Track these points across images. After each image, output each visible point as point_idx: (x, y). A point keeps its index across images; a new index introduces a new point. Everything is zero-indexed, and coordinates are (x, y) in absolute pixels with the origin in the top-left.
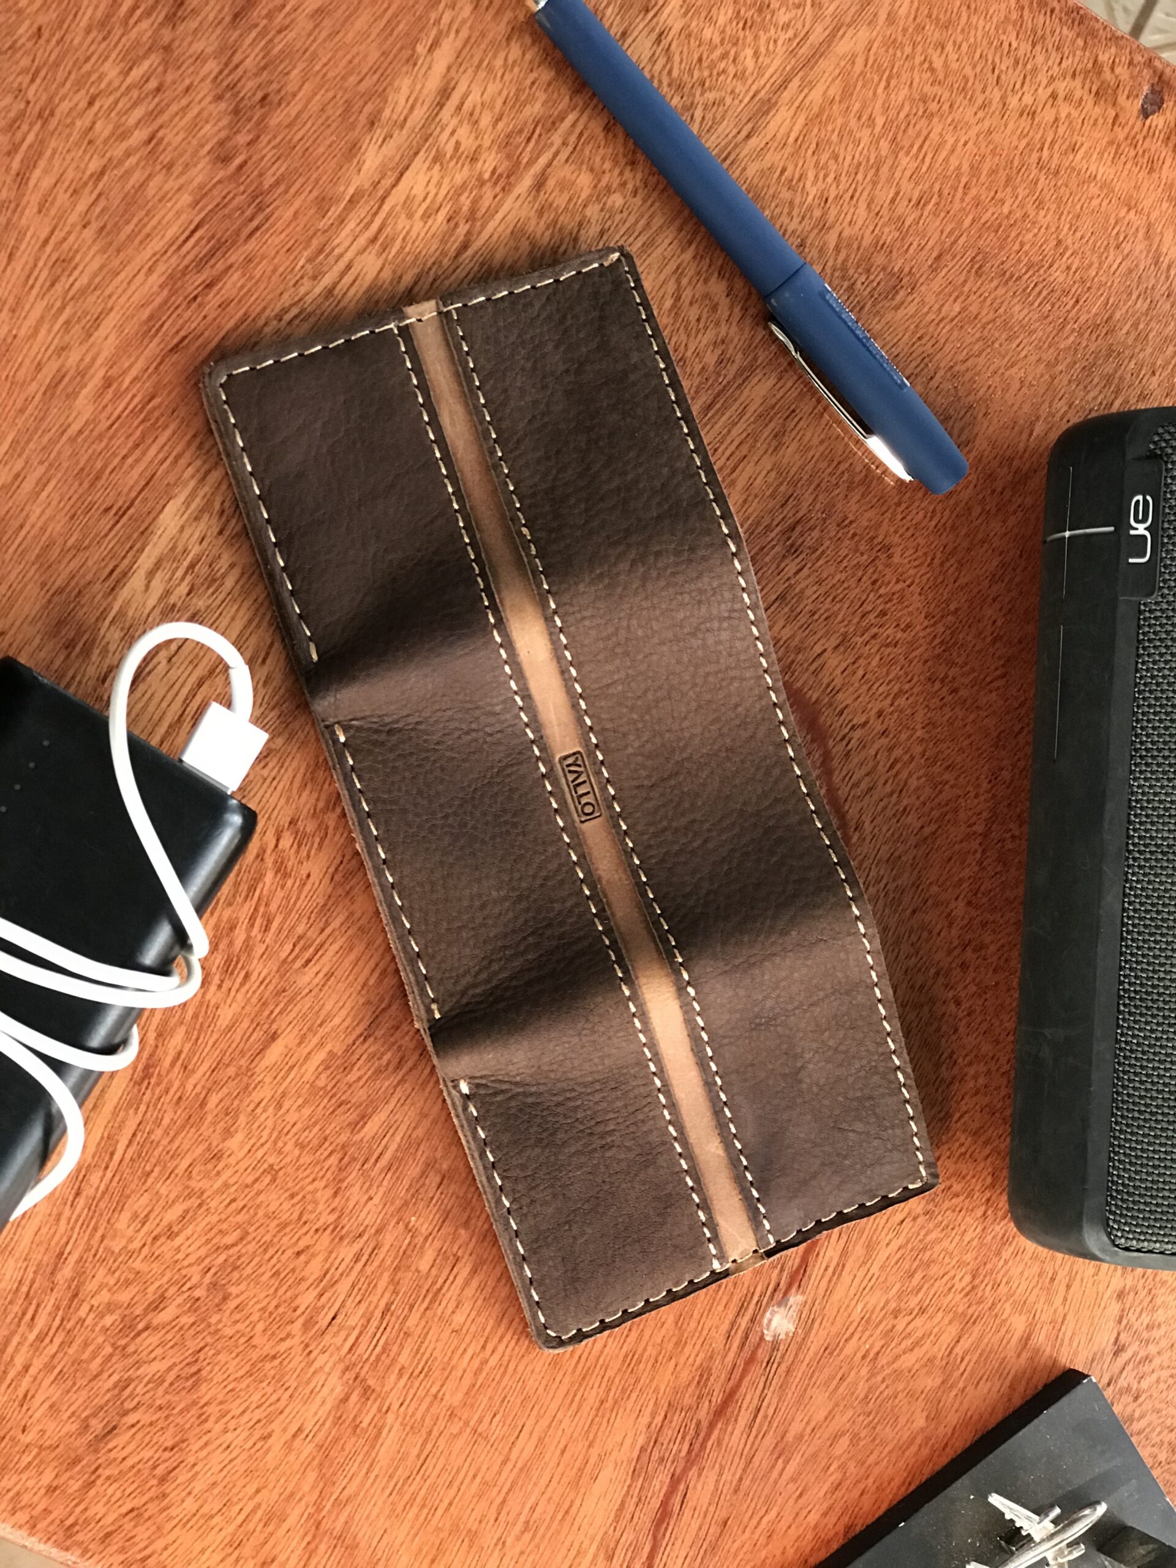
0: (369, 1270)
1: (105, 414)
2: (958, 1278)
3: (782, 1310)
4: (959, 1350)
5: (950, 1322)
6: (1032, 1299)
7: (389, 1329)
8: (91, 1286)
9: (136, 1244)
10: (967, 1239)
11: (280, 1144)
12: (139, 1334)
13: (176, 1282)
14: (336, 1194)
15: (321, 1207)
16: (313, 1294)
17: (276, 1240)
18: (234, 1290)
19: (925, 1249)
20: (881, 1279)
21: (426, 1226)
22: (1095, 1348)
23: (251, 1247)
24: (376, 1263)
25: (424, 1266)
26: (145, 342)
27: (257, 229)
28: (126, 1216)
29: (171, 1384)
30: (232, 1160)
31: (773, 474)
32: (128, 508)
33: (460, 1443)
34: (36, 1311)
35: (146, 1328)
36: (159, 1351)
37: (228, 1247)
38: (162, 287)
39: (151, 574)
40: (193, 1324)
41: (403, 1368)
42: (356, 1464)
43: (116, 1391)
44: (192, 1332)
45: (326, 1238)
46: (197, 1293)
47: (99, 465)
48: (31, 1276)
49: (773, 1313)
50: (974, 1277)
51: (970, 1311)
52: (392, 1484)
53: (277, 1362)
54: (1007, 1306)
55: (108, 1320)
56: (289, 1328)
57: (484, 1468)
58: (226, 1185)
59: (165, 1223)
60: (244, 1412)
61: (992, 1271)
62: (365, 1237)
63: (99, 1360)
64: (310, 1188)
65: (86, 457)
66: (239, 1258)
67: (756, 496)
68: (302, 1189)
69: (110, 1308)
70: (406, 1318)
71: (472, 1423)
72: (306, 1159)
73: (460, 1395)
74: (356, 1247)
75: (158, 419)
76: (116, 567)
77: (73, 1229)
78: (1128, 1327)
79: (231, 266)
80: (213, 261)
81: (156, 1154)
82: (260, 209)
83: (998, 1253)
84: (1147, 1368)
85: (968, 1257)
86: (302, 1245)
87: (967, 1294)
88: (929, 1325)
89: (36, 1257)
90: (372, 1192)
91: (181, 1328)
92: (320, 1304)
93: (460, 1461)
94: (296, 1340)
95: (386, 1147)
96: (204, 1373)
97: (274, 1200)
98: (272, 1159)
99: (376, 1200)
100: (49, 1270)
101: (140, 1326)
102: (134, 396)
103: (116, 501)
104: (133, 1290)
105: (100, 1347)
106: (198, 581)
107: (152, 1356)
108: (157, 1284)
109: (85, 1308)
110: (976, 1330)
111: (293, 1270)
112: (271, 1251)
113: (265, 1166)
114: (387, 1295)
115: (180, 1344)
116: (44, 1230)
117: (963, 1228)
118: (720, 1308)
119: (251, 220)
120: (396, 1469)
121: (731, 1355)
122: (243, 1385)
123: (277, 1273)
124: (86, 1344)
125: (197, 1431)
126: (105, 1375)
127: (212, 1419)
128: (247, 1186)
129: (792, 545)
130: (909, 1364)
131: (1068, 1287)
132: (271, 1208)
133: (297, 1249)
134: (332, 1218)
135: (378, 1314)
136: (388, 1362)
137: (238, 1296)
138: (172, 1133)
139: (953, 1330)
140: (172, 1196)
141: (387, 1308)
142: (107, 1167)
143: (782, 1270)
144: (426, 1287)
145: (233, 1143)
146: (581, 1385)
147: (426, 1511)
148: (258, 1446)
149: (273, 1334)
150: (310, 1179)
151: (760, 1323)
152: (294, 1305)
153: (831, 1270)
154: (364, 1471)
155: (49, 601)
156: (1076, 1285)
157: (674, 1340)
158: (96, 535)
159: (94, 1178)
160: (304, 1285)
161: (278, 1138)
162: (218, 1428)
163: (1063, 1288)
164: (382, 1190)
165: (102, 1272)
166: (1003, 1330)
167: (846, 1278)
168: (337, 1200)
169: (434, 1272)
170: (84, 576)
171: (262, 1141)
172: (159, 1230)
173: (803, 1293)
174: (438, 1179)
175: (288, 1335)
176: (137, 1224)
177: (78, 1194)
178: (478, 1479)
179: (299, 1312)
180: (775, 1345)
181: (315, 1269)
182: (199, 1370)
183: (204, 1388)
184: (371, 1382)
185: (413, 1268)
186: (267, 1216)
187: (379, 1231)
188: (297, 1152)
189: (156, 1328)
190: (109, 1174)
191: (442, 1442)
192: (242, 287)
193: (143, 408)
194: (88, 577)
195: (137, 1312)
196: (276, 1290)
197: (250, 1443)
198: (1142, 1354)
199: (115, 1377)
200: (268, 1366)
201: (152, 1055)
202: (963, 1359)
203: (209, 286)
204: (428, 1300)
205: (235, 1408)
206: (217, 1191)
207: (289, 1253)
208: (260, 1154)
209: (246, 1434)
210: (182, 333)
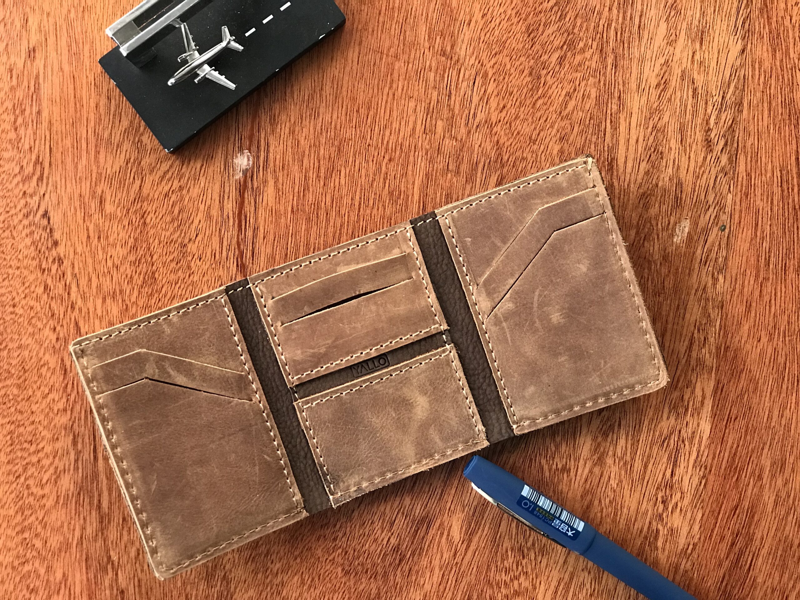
0: (467, 112)
1: (755, 462)
2: (154, 219)
3: (244, 168)
4: (138, 183)
5: (149, 194)
6: (107, 224)
7: (445, 86)
8: (596, 57)
9: (583, 84)
10: (157, 240)
11: (534, 155)
12: (565, 43)
13: (557, 73)
14: (498, 142)
15: (503, 132)
16: (489, 91)
17: (518, 110)
18: (528, 79)
19: (179, 226)
20: (196, 203)
21: (447, 142)
22: (60, 211)
23: (528, 102)
24: (464, 116)
25: (440, 123)
26: (751, 504)
27: (722, 582)
28: (593, 95)
29: (540, 25)
30: (554, 139)
31: (422, 583)
32: (727, 423)
33: (387, 44)
34: (616, 37)
35: (562, 47)
36: (552, 39)
37: (539, 98)
38: (754, 533)
39: (704, 397)
40: (541, 57)
41: (430, 71)
42: (435, 17)
43: (564, 13)
44: (540, 53)
45: (494, 119)
46: (545, 72)
47: (748, 437)
48: (626, 52)
49: (248, 165)
50: (145, 223)
51: (139, 205)
52: (413, 13)
53: (493, 53)
54: (119, 215)
55: (581, 44)
56: (494, 70)
57: (370, 37)
58: (552, 127)
59: (574, 98)
60: (500, 24)
61: (136, 229)
62: (475, 126)
63: (578, 24)
64: (511, 140)
65: (755, 439)
66: (532, 95)
67: (426, 567)
68: (515, 138)
69: (583, 51)
70: (439, 95)
71: (385, 56)
72: (519, 153)
73: (396, 68)
74: (477, 120)
75: (730, 471)
76: (721, 394)
77: (615, 81)
78: (45, 229)
79: (727, 558)
80: (736, 556)
81: (591, 130)
82: (725, 591)
83: (136, 240)
84: (25, 211)
85: (152, 232)
86: (504, 112)
87: (145, 212)
88: (160, 189)
89: (626, 62)
90: (481, 149)
91: (546, 52)
92: (484, 87)
93: (383, 36)
94: (488, 66)
95: (482, 173)
96: (526, 35)
97: (526, 129)
98: (535, 147)
99: (477, 146)
100: (618, 58)
101: (565, 47)
102: (746, 477)
103: (733, 425)
104: (576, 62)
105: (580, 30)
106: (681, 404)
107: (554, 35)
108: (566, 69)
109: (594, 46)
110: (132, 196)
111: (503, 98)
112: (518, 103)
113: (537, 143)
114: (452, 103)
115: (543, 46)
116: (628, 75)
117: (162, 245)
118: (278, 157)
119: (727, 584)
120: (414, 21)
121: (263, 136)
122: (505, 36)
123: (511, 94)
124: (587, 29)
125: (518, 8)
126: (572, 19)
127: (513, 15)
128: (542, 130)
129: (397, 551)
130: (163, 165)
131: (89, 237)
132: (526, 124)
133: (506, 109)
134: (495, 130)
135: (453, 92)
136: (439, 71)
137: (525, 77)
138: (587, 141)
139: (145, 191)
140: (575, 112)
141: (450, 96)
142: (611, 115)
143: (253, 188)
144: (435, 113)
145: (557, 148)
146: (336, 93)
147: (391, 6)
148: (486, 9)
149: (501, 65)
150: (513, 144)
151: (254, 157)
152: (496, 82)
153: (226, 197)
154: (430, 15)
155: (744, 365)
156: (84, 240)
157: (296, 133)
158: (736, 404)
159: (615, 107)
160: (495, 93)
161: (536, 158)
162: (509, 12)
163: (92, 235)
164: (476, 152)
165: (594, 65)
166: (117, 201)
167: (216, 197)
168: (496, 139)
169: (434, 122)
170: (734, 383)
171: (543, 154)
172: (575, 95)
173: (236, 181)
174: (450, 167)
175: (493, 67)
176: (587, 93)
177: (619, 97)
178: (370, 30)
179: (493, 80)
180: (241, 150)
181: (493, 103)
182: (529, 36)
183: (524, 29)
184: (444, 59)
185: (445, 120)
186: (527, 120)
187: (469, 132)
188: (525, 155)
189: (558, 48)
190: (609, 112)
191: (396, 42)
192: (717, 551)
193: (739, 473)
194: (732, 383)
195: (570, 53)
196: (508, 86)
197: (490, 10)
198: (31, 217)
199: (567, 19)
200: (497, 49)
201: (612, 175)
202: (134, 178)
203: (733, 544)
204: (431, 108)
205: (504, 24)
206: (555, 122)
207: (509, 105)
208: (542, 147)
209: (495, 14)
210: (736, 516)
